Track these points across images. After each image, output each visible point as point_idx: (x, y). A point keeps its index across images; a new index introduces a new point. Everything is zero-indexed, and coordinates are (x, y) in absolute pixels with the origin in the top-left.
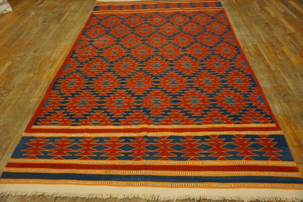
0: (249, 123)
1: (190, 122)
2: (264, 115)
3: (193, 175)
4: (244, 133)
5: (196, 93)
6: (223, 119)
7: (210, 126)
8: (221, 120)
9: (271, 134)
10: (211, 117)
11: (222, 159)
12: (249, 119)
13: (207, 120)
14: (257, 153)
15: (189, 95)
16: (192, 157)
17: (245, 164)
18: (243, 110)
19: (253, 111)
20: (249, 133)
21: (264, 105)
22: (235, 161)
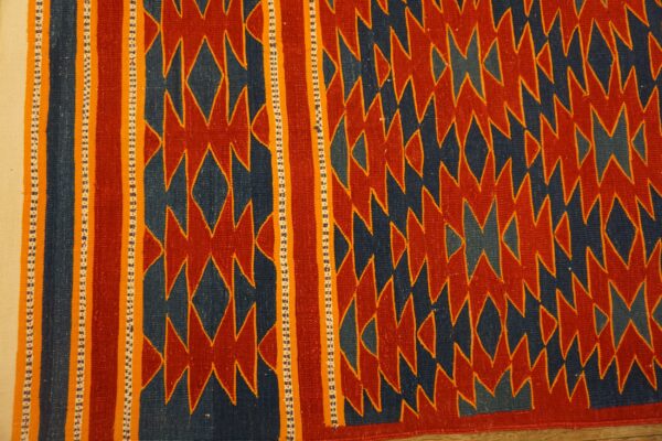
0: (342, 300)
1: (338, 31)
2: (397, 389)
3: (80, 21)
4: (283, 260)
5: (521, 80)
6: (360, 183)
7: (319, 116)
8: (356, 173)
9: (282, 387)
10: (374, 129)
11: (150, 141)
12: (366, 307)
13: (354, 107)
14: (178, 297)
15: (505, 44)
16: (160, 27)
17: (126, 230)
18: (420, 290)
19: (417, 337)
20: (286, 287)
21: (464, 405)
22: (139, 190)
